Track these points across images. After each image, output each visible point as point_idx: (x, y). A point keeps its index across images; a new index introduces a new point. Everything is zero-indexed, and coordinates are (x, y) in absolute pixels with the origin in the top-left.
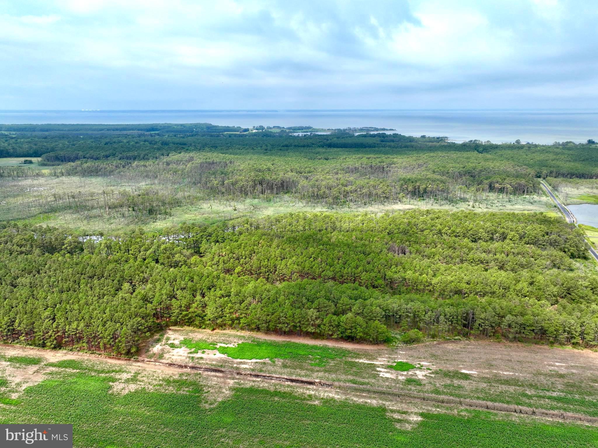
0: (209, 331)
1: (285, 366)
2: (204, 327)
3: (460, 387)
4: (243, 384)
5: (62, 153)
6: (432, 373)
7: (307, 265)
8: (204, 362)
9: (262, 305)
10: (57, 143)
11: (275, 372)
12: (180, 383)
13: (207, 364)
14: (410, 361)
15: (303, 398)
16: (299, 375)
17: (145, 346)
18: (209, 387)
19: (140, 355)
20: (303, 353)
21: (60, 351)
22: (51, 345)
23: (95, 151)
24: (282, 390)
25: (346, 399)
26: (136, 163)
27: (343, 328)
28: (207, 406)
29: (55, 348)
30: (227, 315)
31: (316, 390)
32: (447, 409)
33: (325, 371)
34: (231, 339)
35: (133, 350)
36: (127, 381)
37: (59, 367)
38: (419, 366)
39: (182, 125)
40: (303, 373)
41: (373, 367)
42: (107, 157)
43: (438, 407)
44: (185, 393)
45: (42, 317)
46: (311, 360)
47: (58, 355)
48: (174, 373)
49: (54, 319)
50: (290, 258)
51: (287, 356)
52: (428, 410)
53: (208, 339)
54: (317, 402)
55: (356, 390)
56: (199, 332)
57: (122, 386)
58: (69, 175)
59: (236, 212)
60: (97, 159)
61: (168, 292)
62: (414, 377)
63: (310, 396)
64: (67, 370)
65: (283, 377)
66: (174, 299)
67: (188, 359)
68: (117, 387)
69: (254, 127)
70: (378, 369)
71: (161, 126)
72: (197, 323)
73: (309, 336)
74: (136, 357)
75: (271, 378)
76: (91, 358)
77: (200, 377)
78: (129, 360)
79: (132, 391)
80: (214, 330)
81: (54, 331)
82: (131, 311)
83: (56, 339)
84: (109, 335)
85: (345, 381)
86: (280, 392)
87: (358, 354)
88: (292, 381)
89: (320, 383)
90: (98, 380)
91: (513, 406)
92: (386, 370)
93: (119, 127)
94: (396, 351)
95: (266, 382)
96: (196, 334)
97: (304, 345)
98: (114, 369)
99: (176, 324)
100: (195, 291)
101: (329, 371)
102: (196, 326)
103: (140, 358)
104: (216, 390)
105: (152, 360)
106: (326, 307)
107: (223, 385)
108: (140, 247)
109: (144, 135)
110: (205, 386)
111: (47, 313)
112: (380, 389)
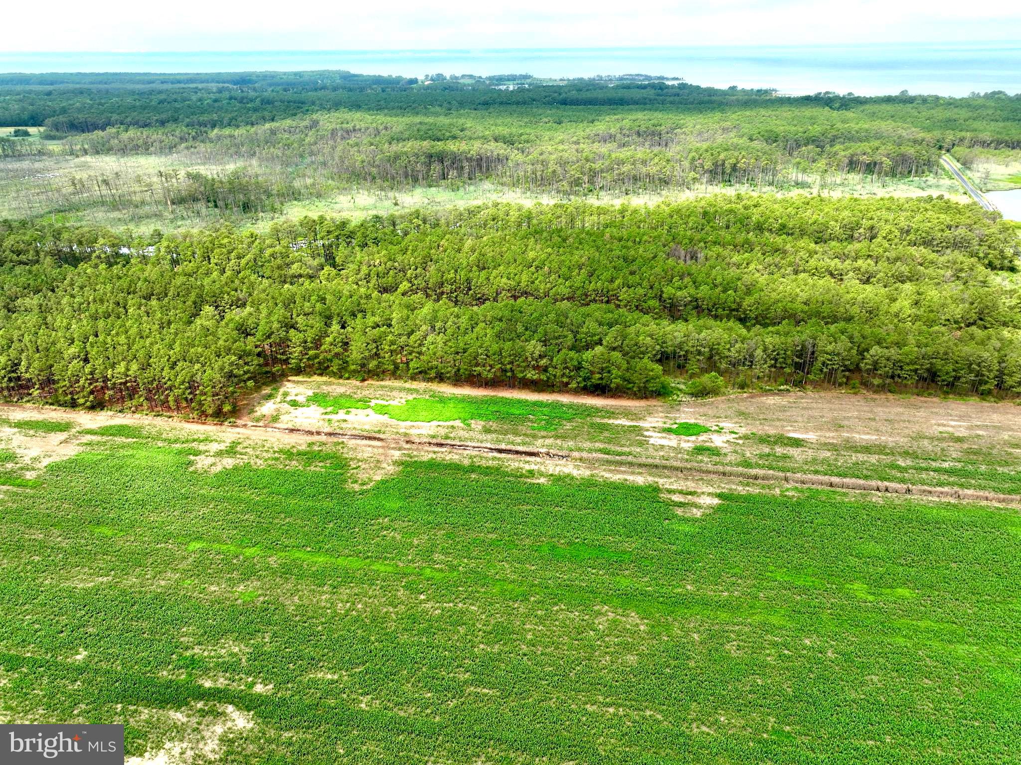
0: (355, 382)
1: (487, 431)
2: (347, 375)
3: (785, 457)
4: (415, 456)
5: (81, 117)
6: (740, 438)
7: (525, 278)
8: (349, 426)
9: (447, 338)
10: (71, 102)
11: (471, 440)
12: (309, 457)
13: (354, 428)
14: (701, 421)
15: (518, 475)
16: (512, 443)
17: (247, 404)
18: (359, 461)
19: (239, 418)
20: (518, 412)
21: (103, 413)
22: (86, 401)
23: (140, 113)
24: (484, 463)
25: (592, 475)
26: (216, 131)
27: (586, 371)
28: (357, 487)
29: (92, 408)
30: (387, 355)
31: (542, 464)
32: (763, 487)
33: (557, 437)
34: (394, 393)
35: (227, 408)
36: (220, 454)
37: (103, 435)
38: (717, 428)
39: (296, 74)
40: (518, 440)
41: (638, 430)
42: (163, 123)
43: (748, 485)
44: (318, 469)
45: (66, 356)
46: (532, 421)
47: (97, 418)
48: (301, 442)
49: (86, 360)
50: (495, 268)
51: (491, 417)
52: (731, 490)
53: (355, 393)
54: (542, 480)
55: (609, 462)
56: (339, 384)
57: (211, 460)
58: (98, 153)
59: (397, 208)
60: (146, 125)
61: (281, 319)
62: (707, 444)
63: (531, 472)
64: (116, 439)
65: (484, 445)
66: (292, 330)
67: (322, 422)
68: (202, 462)
69: (427, 76)
70: (646, 433)
71: (258, 76)
72: (335, 369)
73: (529, 389)
74: (232, 420)
75: (465, 447)
76: (155, 422)
77: (343, 448)
78: (221, 424)
79: (227, 467)
80: (363, 380)
81: (87, 379)
82: (218, 346)
83: (92, 392)
84: (183, 382)
85: (590, 451)
86: (479, 466)
87: (613, 413)
88: (500, 451)
89: (548, 454)
90: (169, 453)
91: (874, 483)
92: (660, 435)
93: (182, 77)
94: (678, 408)
95: (456, 454)
96: (334, 387)
97: (519, 402)
98: (196, 437)
99: (298, 371)
100: (329, 318)
101: (564, 438)
102: (334, 374)
103: (239, 422)
104: (372, 465)
105: (261, 424)
106: (557, 338)
107: (382, 458)
108: (230, 252)
109: (227, 89)
110: (351, 459)
111: (73, 350)
112: (650, 461)
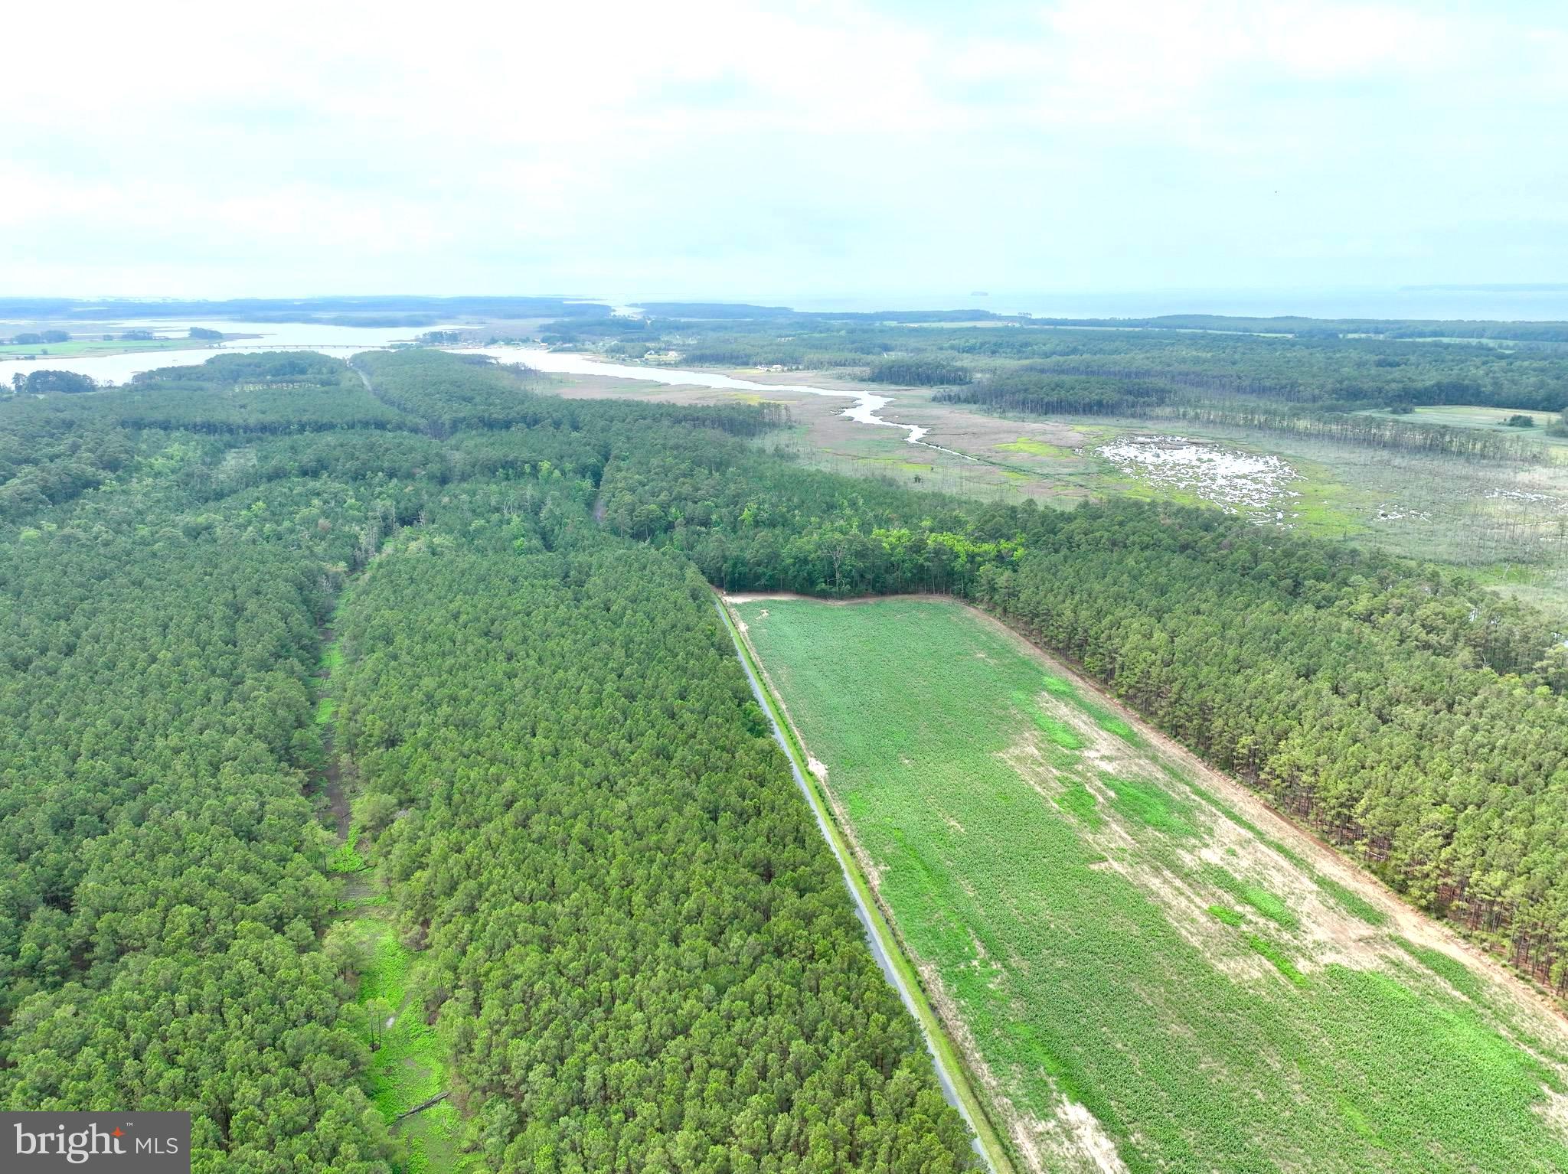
21: (1438, 925)
22: (1422, 897)
29: (1427, 909)
37: (1422, 961)
45: (1423, 820)
47: (1426, 928)
49: (1448, 838)
64: (1438, 979)
76: (1511, 986)
81: (1437, 867)
83: (1436, 889)
90: (1511, 1057)
111: (1437, 815)
